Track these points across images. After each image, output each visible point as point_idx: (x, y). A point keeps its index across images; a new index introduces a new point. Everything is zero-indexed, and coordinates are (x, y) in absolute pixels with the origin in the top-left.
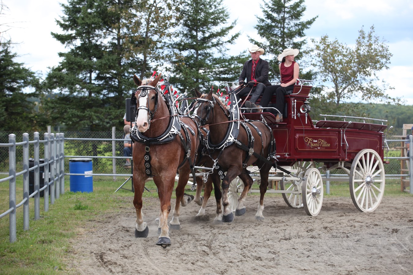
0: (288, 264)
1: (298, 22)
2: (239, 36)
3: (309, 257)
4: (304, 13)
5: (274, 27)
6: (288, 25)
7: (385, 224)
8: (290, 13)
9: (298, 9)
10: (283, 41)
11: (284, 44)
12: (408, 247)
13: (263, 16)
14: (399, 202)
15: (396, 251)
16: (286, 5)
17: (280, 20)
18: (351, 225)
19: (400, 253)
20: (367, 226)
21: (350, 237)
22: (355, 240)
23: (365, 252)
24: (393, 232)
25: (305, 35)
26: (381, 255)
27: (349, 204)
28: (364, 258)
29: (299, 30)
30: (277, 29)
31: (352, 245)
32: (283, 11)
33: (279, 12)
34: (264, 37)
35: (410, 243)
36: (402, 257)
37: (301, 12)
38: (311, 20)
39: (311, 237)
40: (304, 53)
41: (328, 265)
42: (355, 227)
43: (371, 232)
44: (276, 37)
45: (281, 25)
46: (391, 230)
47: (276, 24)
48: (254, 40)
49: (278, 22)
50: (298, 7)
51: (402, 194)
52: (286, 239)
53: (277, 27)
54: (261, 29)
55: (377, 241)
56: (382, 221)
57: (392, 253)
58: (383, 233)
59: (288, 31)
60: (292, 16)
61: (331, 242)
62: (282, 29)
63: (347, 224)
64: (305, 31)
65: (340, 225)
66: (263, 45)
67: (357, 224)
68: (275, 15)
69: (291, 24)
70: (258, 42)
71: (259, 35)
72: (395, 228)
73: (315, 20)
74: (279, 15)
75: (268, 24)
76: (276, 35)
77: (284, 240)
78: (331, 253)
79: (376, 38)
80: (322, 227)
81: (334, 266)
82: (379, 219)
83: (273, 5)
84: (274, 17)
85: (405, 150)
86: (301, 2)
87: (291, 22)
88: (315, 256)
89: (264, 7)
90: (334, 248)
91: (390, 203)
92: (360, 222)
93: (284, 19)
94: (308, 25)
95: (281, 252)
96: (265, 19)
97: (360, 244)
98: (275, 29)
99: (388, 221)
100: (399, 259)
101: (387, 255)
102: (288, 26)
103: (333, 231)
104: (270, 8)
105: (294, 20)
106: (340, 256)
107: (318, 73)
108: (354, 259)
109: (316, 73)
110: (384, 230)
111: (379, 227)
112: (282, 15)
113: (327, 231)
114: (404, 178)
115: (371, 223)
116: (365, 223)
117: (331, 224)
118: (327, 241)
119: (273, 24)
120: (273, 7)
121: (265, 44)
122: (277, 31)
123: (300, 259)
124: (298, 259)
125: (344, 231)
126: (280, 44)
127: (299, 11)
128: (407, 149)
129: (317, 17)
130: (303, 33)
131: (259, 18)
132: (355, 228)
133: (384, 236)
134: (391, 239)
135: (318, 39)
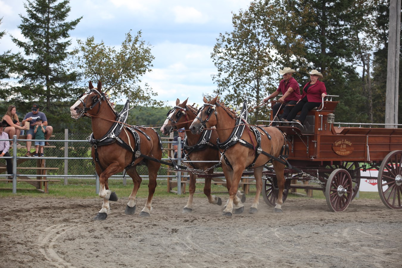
0: (80, 264)
1: (62, 23)
2: (4, 35)
3: (99, 257)
4: (69, 13)
5: (38, 27)
6: (53, 25)
7: (163, 223)
8: (55, 13)
9: (62, 10)
10: (48, 41)
11: (48, 45)
12: (191, 246)
13: (27, 15)
14: (169, 202)
15: (181, 250)
16: (51, 5)
17: (44, 20)
18: (131, 225)
19: (185, 252)
20: (146, 226)
21: (132, 237)
22: (139, 240)
23: (151, 252)
24: (172, 232)
25: (69, 36)
26: (168, 254)
27: (122, 204)
28: (152, 258)
29: (64, 30)
30: (41, 30)
31: (136, 244)
32: (48, 11)
33: (43, 13)
34: (28, 37)
35: (192, 242)
36: (188, 256)
37: (66, 13)
38: (75, 21)
39: (94, 237)
40: (68, 54)
41: (120, 265)
42: (134, 227)
43: (151, 232)
44: (40, 37)
45: (45, 25)
46: (170, 230)
47: (40, 24)
48: (17, 40)
49: (43, 22)
50: (63, 8)
51: (171, 195)
52: (70, 240)
53: (41, 27)
54: (25, 29)
55: (160, 240)
56: (159, 220)
57: (177, 252)
58: (164, 233)
59: (52, 31)
60: (56, 17)
61: (116, 242)
62: (46, 30)
63: (126, 224)
64: (70, 32)
65: (120, 225)
66: (27, 45)
67: (135, 224)
68: (40, 15)
69: (55, 25)
70: (22, 41)
71: (23, 35)
72: (174, 227)
73: (79, 21)
74: (43, 15)
75: (32, 24)
76: (40, 35)
77: (68, 240)
78: (118, 253)
79: (142, 42)
80: (102, 227)
81: (126, 265)
82: (155, 219)
83: (37, 4)
84: (38, 17)
85: (172, 151)
86: (65, 2)
87: (55, 22)
88: (104, 256)
89: (28, 6)
90: (120, 248)
91: (161, 203)
92: (138, 222)
93: (48, 19)
94: (72, 26)
95: (69, 252)
96: (29, 19)
97: (144, 244)
98: (40, 29)
99: (165, 221)
100: (185, 258)
101: (173, 254)
102: (53, 27)
103: (114, 231)
104: (34, 8)
105: (58, 20)
106: (128, 255)
107: (83, 74)
108: (143, 259)
109: (80, 75)
110: (164, 230)
111: (157, 227)
112: (46, 15)
113: (108, 231)
114: (170, 179)
115: (149, 223)
116: (143, 223)
117: (110, 224)
118: (111, 241)
119: (38, 24)
120: (37, 6)
121: (29, 44)
122: (41, 31)
123: (90, 259)
124: (88, 259)
125: (126, 231)
126: (45, 44)
127: (63, 11)
128: (174, 151)
129: (82, 18)
130: (67, 34)
131: (23, 18)
132: (135, 229)
133: (165, 236)
134: (173, 239)
135: (84, 40)
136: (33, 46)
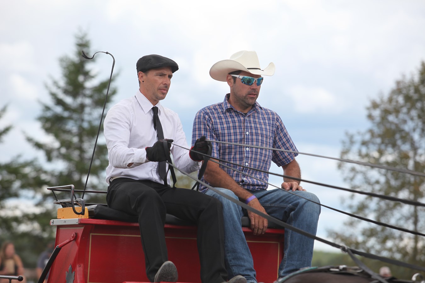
136: (59, 149)
